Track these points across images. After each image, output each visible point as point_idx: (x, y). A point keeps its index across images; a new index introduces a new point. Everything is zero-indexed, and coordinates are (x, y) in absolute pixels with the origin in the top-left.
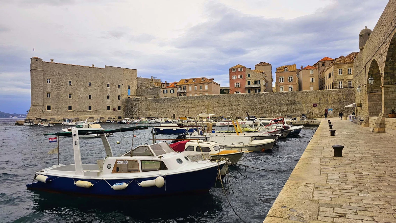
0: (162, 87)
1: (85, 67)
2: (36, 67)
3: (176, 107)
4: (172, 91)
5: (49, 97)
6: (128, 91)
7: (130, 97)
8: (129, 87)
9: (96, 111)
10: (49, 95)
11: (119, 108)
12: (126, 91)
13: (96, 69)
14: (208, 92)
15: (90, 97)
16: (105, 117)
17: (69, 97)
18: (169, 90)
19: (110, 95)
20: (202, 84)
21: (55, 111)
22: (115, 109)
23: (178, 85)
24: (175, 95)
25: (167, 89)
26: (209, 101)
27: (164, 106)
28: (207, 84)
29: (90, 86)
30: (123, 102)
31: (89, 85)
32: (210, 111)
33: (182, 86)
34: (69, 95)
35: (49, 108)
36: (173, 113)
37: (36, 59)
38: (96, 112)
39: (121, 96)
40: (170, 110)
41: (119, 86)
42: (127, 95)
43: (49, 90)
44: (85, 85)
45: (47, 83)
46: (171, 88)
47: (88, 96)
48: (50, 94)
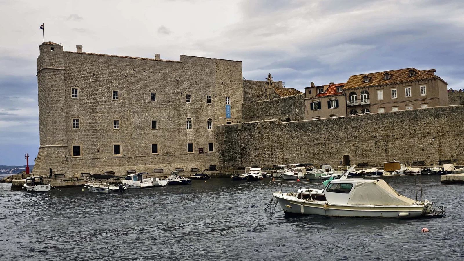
0: (307, 96)
1: (143, 59)
2: (52, 63)
3: (352, 138)
4: (333, 103)
5: (77, 127)
6: (226, 108)
7: (230, 123)
8: (227, 99)
9: (167, 154)
10: (76, 123)
11: (211, 146)
12: (222, 109)
13: (164, 63)
14: (428, 101)
15: (154, 124)
16: (184, 168)
17: (115, 127)
18: (324, 102)
19: (192, 119)
20: (410, 84)
21: (89, 158)
22: (203, 149)
23: (346, 90)
24: (341, 113)
25: (320, 100)
26: (442, 121)
27: (319, 139)
28: (423, 82)
29: (153, 101)
30: (217, 134)
31: (152, 99)
32: (445, 145)
33: (359, 92)
34: (115, 121)
35: (77, 150)
36: (345, 154)
37: (50, 47)
38: (168, 157)
39: (213, 120)
40: (335, 147)
41: (209, 99)
42: (225, 117)
43: (76, 111)
44: (144, 100)
45: (72, 98)
46: (331, 96)
47: (151, 123)
48: (77, 121)
